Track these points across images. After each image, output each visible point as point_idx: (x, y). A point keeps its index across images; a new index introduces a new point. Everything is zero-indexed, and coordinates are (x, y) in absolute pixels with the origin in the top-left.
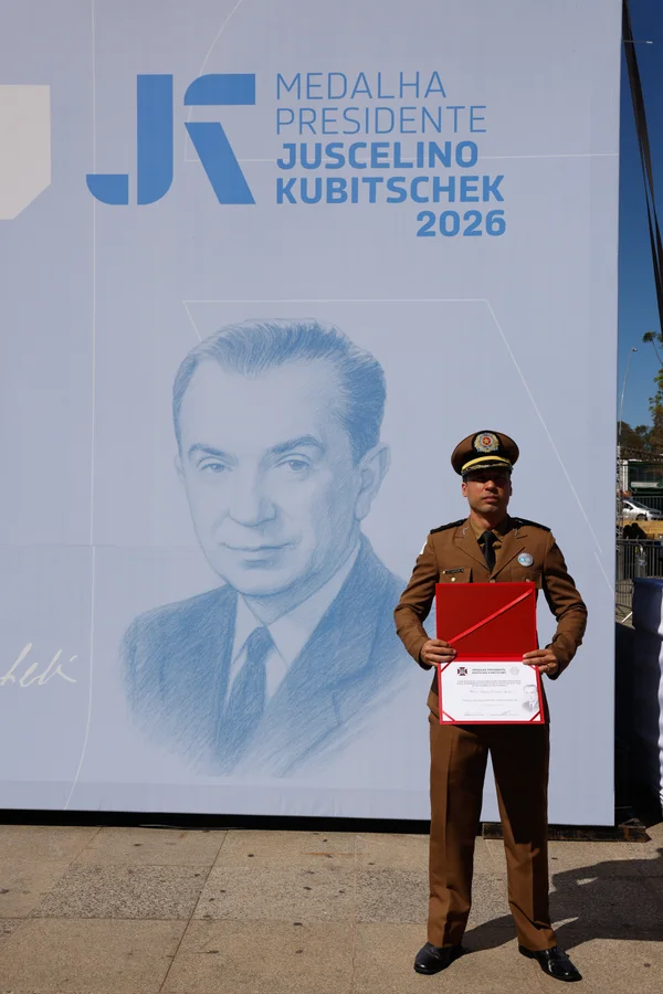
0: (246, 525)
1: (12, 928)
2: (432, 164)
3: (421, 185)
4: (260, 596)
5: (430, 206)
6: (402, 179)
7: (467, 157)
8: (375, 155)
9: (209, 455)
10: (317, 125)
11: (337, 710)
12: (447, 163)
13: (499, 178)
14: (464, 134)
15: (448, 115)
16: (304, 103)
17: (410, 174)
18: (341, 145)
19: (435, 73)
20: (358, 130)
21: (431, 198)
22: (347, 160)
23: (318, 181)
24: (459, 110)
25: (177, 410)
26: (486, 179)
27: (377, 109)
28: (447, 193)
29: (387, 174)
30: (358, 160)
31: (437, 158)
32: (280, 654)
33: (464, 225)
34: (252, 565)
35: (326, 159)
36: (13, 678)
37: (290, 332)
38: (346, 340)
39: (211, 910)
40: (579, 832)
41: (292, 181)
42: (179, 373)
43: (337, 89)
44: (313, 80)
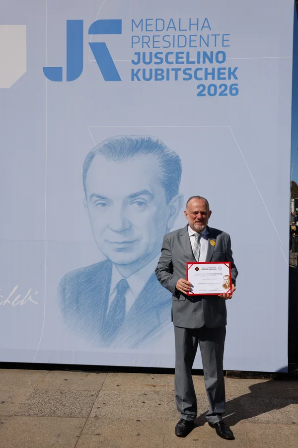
0: (117, 232)
1: (5, 421)
2: (204, 62)
3: (199, 72)
4: (123, 265)
5: (203, 82)
6: (190, 69)
7: (221, 59)
8: (177, 58)
9: (99, 199)
10: (151, 44)
11: (158, 318)
12: (211, 61)
13: (236, 69)
14: (219, 48)
15: (212, 39)
16: (145, 33)
17: (194, 67)
18: (161, 53)
19: (206, 19)
20: (169, 46)
21: (204, 78)
22: (164, 60)
23: (151, 70)
24: (217, 36)
25: (84, 177)
26: (230, 69)
27: (178, 36)
28: (211, 76)
29: (183, 67)
30: (170, 60)
31: (206, 59)
32: (132, 292)
33: (219, 91)
34: (120, 250)
35: (154, 60)
36: (9, 302)
37: (137, 142)
38: (163, 145)
39: (98, 413)
40: (271, 375)
41: (139, 70)
42: (85, 161)
43: (160, 27)
44: (149, 22)
